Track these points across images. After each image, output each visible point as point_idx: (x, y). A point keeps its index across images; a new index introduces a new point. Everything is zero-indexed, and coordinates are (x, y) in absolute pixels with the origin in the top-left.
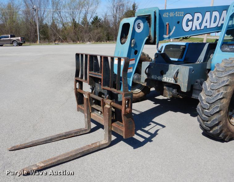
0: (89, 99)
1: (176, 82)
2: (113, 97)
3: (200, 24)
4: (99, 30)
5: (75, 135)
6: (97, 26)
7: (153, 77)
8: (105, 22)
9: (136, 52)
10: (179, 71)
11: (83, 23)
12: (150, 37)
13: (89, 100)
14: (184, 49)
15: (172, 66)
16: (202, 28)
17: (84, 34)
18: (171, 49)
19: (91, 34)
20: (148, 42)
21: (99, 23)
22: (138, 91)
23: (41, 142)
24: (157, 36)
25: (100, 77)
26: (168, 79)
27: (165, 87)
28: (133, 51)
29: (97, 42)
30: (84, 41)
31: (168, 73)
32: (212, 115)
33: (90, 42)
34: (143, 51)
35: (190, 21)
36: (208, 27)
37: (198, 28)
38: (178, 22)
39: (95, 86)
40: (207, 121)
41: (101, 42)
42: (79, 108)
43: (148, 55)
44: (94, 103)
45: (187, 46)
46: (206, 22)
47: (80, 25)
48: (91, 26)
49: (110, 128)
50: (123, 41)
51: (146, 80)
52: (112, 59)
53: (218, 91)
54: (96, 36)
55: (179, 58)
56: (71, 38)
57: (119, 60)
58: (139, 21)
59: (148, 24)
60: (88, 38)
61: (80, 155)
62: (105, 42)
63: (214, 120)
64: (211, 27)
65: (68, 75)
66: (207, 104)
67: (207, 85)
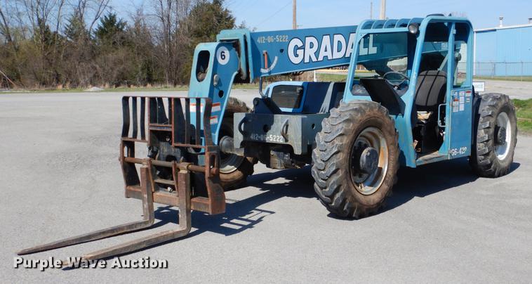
0: (150, 168)
1: (286, 141)
2: (191, 159)
3: (317, 54)
4: (122, 53)
5: (129, 230)
6: (114, 43)
7: (253, 137)
8: (137, 31)
9: (221, 94)
10: (289, 124)
11: (70, 33)
12: (240, 71)
13: (150, 171)
14: (301, 92)
15: (277, 117)
16: (320, 58)
17: (77, 63)
18: (283, 92)
19: (96, 63)
20: (238, 80)
21: (121, 33)
22: (232, 169)
23: (73, 240)
24: (251, 70)
25: (169, 130)
26: (274, 137)
27: (272, 153)
28: (216, 92)
29: (117, 85)
30: (78, 84)
31: (274, 127)
32: (329, 177)
33: (94, 85)
34: (230, 96)
35: (299, 48)
36: (330, 58)
37: (314, 59)
38: (282, 51)
39: (158, 148)
40: (326, 188)
41: (129, 86)
42: (130, 190)
43: (244, 104)
44: (159, 175)
45: (305, 87)
46: (326, 51)
47: (62, 38)
48: (95, 41)
49: (189, 205)
50: (200, 77)
51: (243, 144)
52: (188, 100)
53: (333, 144)
54: (112, 69)
55: (294, 108)
56: (35, 74)
57: (198, 100)
58: (222, 48)
59: (237, 52)
60: (91, 75)
61: (144, 246)
62: (142, 87)
63: (332, 184)
64: (334, 58)
65: (70, 158)
66: (322, 162)
67: (321, 137)
